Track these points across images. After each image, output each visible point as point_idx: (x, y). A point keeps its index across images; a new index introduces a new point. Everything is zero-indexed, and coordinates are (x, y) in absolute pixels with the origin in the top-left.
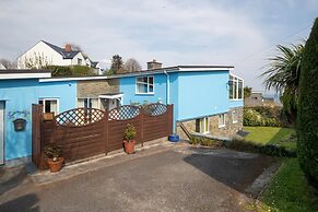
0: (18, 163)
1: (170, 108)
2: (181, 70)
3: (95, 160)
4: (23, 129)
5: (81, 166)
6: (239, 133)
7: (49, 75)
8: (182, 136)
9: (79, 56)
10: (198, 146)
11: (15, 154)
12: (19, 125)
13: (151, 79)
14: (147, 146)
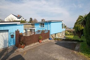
0: (11, 47)
1: (49, 31)
2: (52, 21)
3: (32, 45)
4: (13, 38)
5: (29, 47)
6: (64, 37)
7: (20, 23)
8: (52, 38)
9: (22, 18)
10: (57, 40)
11: (10, 44)
12: (12, 36)
13: (44, 24)
14: (44, 41)
